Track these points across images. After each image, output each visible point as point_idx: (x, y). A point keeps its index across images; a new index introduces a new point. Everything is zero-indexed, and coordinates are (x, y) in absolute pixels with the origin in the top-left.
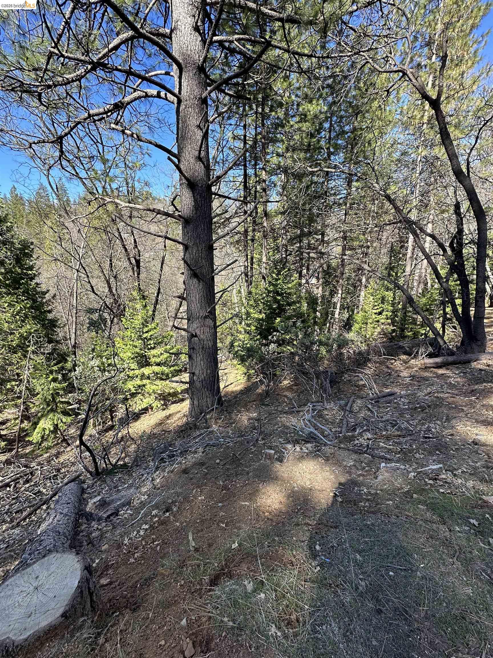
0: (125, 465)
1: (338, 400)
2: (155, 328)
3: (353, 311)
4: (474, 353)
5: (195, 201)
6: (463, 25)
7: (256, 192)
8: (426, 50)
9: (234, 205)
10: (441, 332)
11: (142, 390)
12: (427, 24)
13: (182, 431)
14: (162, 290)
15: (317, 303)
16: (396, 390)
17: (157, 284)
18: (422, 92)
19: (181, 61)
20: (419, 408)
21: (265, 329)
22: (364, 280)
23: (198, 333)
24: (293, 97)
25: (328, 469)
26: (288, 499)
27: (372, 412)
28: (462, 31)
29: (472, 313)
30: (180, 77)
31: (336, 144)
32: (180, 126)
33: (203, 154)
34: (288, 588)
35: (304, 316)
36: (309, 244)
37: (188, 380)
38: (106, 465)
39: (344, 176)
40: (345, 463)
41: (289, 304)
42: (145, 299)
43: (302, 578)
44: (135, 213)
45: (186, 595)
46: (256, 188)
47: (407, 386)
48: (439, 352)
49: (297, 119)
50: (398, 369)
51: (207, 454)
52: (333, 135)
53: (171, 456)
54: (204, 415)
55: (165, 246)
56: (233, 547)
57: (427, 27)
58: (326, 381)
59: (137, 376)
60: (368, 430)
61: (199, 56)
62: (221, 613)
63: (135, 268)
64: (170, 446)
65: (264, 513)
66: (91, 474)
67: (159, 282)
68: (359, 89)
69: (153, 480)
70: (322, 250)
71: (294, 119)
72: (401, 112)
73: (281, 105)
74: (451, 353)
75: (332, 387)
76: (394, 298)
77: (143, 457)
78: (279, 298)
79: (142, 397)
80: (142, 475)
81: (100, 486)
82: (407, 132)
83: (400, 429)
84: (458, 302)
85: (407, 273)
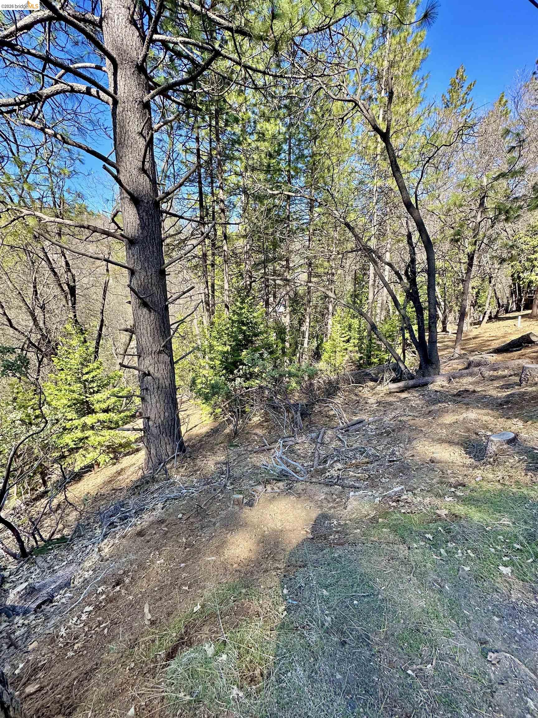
0: (63, 539)
1: (310, 432)
2: (98, 368)
3: (322, 340)
4: (429, 375)
5: (141, 218)
6: (406, 66)
7: (214, 212)
8: (376, 83)
9: (189, 226)
10: (402, 358)
11: (84, 443)
12: (375, 59)
13: (137, 487)
14: (106, 322)
15: (285, 333)
16: (365, 417)
17: (99, 315)
18: (373, 124)
19: (115, 56)
20: (385, 433)
21: (231, 363)
22: (331, 308)
23: (152, 372)
24: (250, 113)
25: (300, 506)
26: (258, 545)
27: (342, 442)
28: (406, 71)
29: (427, 338)
30: (115, 74)
31: (296, 168)
32: (118, 130)
33: (147, 166)
34: (253, 641)
35: (272, 347)
36: (275, 271)
37: (142, 426)
38: (36, 542)
39: (305, 201)
40: (316, 498)
41: (256, 335)
42: (84, 334)
43: (268, 627)
44: (65, 230)
45: (137, 679)
46: (214, 208)
47: (374, 412)
48: (401, 377)
49: (255, 137)
50: (366, 396)
51: (167, 510)
52: (293, 157)
53: (123, 519)
54: (164, 465)
55: (107, 270)
56: (195, 610)
57: (375, 62)
58: (296, 414)
59: (77, 428)
60: (338, 461)
61: (137, 54)
62: (176, 689)
63: (69, 296)
64: (122, 506)
65: (232, 565)
66: (15, 558)
67: (102, 313)
68: (316, 113)
69: (99, 551)
70: (288, 277)
71: (252, 137)
72: (357, 141)
73: (236, 120)
74: (412, 377)
75: (303, 420)
76: (360, 326)
77: (88, 525)
78: (244, 328)
79: (84, 452)
80: (86, 547)
81: (29, 569)
82: (363, 162)
83: (368, 456)
84: (415, 328)
85: (370, 301)
